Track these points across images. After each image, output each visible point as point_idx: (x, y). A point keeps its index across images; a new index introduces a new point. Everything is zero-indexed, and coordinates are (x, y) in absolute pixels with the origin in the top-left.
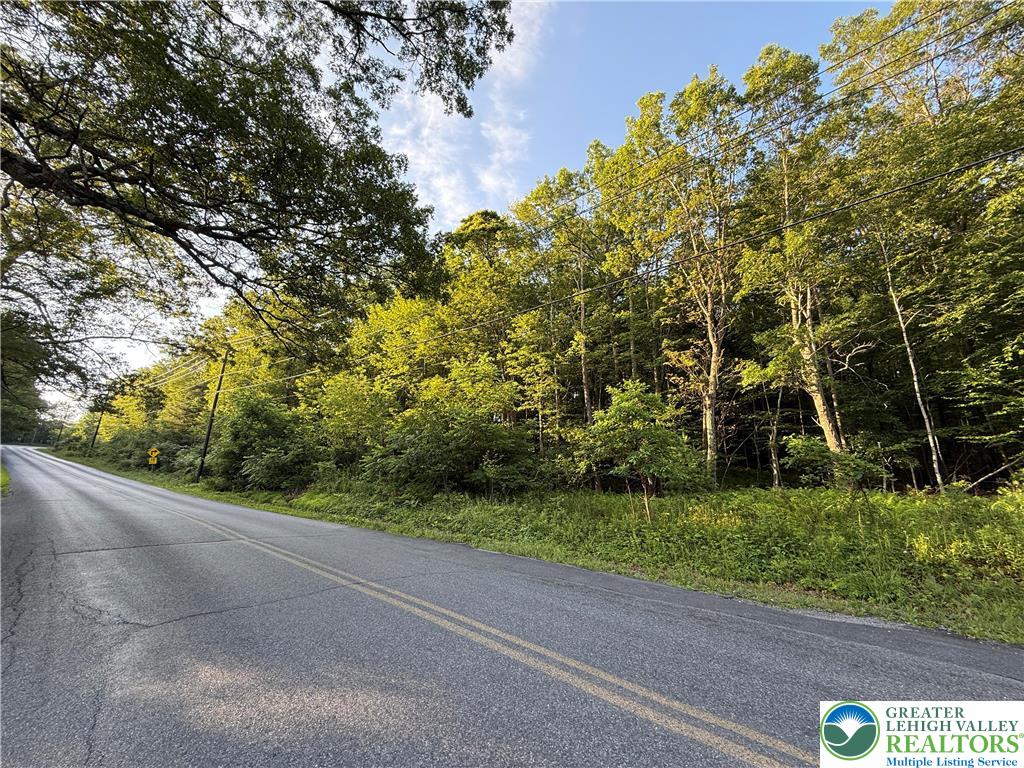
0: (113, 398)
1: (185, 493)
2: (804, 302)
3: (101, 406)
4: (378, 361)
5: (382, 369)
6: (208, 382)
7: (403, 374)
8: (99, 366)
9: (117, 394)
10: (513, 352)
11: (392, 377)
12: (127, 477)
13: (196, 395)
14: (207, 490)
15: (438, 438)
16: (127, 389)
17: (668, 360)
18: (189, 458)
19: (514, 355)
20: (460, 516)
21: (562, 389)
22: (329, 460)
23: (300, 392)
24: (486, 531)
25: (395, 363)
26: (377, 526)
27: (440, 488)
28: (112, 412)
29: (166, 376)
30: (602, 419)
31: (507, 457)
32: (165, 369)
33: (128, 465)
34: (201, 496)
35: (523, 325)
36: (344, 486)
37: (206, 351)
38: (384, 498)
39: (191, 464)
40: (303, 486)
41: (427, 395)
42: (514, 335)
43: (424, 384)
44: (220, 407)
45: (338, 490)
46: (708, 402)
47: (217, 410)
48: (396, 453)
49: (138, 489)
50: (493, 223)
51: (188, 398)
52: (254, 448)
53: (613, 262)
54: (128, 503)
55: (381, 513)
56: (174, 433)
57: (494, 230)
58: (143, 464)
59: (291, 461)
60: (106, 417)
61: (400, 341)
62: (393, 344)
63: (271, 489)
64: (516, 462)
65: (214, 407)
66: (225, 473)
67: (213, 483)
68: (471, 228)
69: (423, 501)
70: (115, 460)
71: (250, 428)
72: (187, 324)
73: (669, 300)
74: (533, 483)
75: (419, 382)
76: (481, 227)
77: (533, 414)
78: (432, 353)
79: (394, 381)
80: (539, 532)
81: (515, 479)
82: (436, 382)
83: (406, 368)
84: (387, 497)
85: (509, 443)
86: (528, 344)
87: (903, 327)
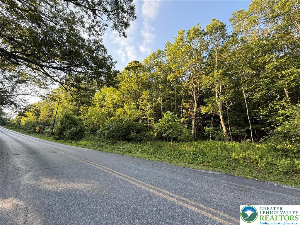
0: (25, 112)
1: (47, 140)
2: (219, 90)
3: (21, 114)
4: (104, 103)
5: (105, 106)
6: (54, 108)
7: (111, 107)
8: (21, 102)
9: (26, 111)
10: (141, 102)
12: (29, 135)
13: (51, 111)
14: (53, 139)
15: (119, 125)
16: (29, 109)
18: (48, 130)
20: (123, 147)
21: (155, 113)
22: (89, 131)
23: (81, 111)
24: (129, 151)
25: (109, 104)
26: (100, 149)
27: (119, 140)
28: (25, 116)
29: (42, 105)
31: (138, 131)
32: (41, 104)
33: (30, 132)
34: (51, 141)
35: (145, 94)
36: (92, 139)
37: (53, 99)
38: (103, 142)
39: (49, 132)
40: (81, 139)
41: (117, 113)
42: (142, 97)
43: (117, 110)
44: (58, 115)
45: (91, 140)
46: (193, 117)
47: (57, 116)
48: (107, 129)
49: (32, 139)
50: (137, 65)
51: (48, 112)
52: (67, 127)
53: (170, 78)
54: (29, 143)
55: (102, 146)
56: (44, 123)
57: (137, 67)
58: (34, 131)
59: (78, 131)
60: (23, 117)
61: (110, 97)
62: (108, 98)
63: (72, 139)
64: (141, 132)
65: (56, 115)
66: (59, 134)
67: (55, 137)
68: (131, 66)
69: (114, 143)
70: (26, 130)
71: (66, 121)
72: (47, 91)
74: (144, 138)
76: (134, 65)
77: (147, 119)
78: (119, 101)
79: (108, 109)
80: (143, 151)
81: (140, 137)
82: (120, 109)
83: (112, 105)
84: (104, 142)
85: (139, 127)
86: (146, 100)
87: (245, 98)
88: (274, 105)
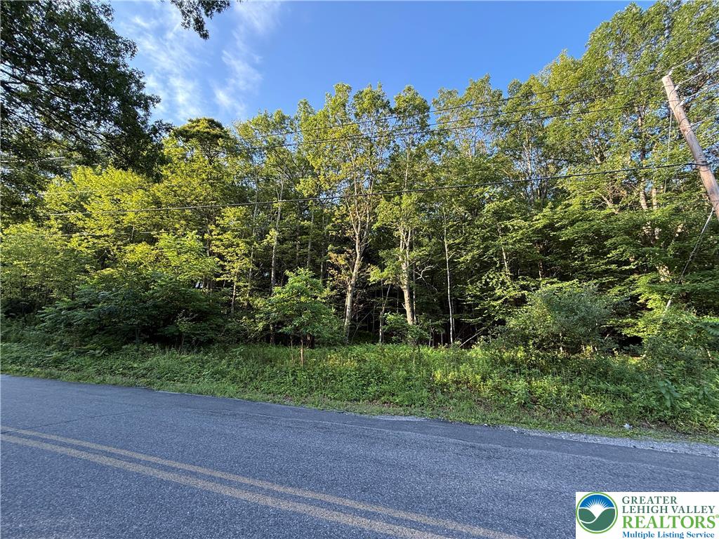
2: (407, 237)
4: (79, 219)
5: (84, 228)
7: (108, 236)
10: (219, 234)
11: (94, 237)
15: (135, 296)
17: (330, 258)
19: (220, 237)
20: (147, 364)
21: (256, 269)
24: (170, 376)
25: (100, 225)
26: (51, 374)
27: (130, 340)
30: (280, 293)
31: (201, 316)
35: (231, 215)
36: (13, 336)
38: (63, 347)
41: (130, 258)
42: (222, 222)
43: (129, 248)
46: (350, 289)
48: (87, 306)
50: (217, 131)
53: (305, 186)
55: (57, 362)
57: (217, 137)
61: (107, 205)
62: (100, 207)
64: (208, 320)
68: (197, 128)
69: (110, 350)
73: (336, 220)
74: (220, 337)
75: (125, 245)
76: (206, 130)
77: (230, 284)
78: (143, 222)
79: (96, 241)
80: (219, 375)
81: (205, 334)
82: (142, 248)
83: (112, 231)
84: (67, 347)
85: (204, 305)
86: (233, 231)
87: (447, 260)
88: (490, 278)
